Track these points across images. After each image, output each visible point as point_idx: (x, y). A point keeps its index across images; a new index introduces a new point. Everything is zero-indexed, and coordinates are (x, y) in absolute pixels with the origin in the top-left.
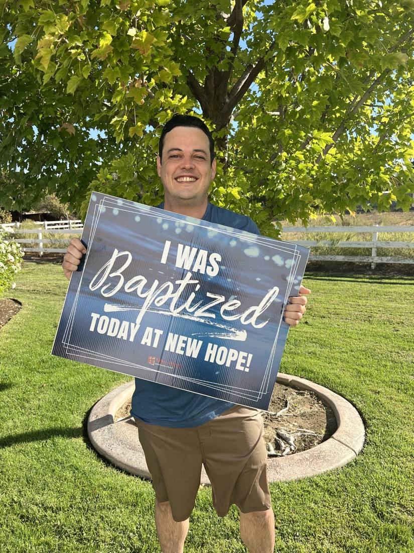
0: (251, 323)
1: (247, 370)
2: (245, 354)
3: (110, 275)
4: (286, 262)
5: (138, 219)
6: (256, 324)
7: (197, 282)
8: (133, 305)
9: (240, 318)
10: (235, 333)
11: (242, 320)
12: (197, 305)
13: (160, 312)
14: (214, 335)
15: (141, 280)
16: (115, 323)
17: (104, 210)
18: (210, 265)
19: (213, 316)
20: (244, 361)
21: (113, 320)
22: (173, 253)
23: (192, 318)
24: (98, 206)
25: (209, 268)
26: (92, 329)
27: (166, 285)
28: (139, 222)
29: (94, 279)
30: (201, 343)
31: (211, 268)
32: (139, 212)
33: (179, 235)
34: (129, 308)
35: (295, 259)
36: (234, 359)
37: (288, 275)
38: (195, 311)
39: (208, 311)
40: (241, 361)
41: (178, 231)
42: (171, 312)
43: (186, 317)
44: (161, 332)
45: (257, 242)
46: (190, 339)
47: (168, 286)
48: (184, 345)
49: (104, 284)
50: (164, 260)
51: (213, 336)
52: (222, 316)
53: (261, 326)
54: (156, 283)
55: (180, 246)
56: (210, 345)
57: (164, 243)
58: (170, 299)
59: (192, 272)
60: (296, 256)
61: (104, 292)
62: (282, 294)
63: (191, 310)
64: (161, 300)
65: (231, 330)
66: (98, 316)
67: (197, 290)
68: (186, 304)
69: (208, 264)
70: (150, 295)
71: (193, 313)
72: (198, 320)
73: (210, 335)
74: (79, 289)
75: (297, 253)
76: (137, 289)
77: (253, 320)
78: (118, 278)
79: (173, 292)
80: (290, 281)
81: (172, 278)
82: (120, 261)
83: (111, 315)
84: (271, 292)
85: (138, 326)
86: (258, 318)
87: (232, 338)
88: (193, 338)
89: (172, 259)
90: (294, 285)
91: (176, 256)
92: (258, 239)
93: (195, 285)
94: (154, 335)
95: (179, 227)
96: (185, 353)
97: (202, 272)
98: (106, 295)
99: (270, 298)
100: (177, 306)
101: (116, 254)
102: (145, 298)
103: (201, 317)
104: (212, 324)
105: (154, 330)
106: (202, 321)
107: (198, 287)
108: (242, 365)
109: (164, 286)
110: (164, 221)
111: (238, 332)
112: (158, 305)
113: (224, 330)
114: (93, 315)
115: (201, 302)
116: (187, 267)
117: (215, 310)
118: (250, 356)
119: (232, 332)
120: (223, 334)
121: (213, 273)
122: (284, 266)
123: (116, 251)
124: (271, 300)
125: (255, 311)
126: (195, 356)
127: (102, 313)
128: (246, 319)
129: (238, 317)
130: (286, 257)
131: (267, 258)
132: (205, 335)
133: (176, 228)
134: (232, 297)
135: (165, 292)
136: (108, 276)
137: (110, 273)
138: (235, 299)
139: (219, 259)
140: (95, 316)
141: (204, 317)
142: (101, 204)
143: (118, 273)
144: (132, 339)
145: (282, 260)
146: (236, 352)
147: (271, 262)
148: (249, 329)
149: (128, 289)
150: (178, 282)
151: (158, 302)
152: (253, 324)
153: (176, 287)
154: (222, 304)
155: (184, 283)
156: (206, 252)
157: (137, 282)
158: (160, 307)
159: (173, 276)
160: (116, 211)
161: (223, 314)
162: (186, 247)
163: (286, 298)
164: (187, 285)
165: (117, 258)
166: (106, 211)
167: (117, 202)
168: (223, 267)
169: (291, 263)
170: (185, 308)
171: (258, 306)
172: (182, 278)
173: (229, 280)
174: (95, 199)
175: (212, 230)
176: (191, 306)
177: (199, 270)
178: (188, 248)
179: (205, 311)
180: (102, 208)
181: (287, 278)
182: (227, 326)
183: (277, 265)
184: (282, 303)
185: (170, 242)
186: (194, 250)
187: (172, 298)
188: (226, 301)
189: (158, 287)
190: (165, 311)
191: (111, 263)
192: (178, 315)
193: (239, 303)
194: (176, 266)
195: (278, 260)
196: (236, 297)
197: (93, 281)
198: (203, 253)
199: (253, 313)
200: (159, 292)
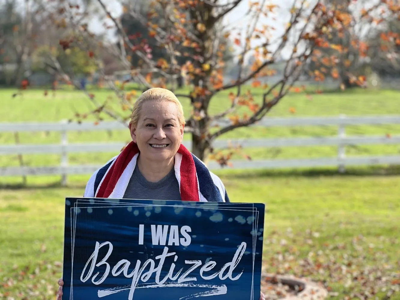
0: (228, 277)
3: (96, 265)
4: (247, 220)
5: (110, 212)
6: (233, 277)
7: (175, 253)
8: (122, 286)
9: (218, 275)
10: (216, 289)
11: (221, 277)
12: (179, 273)
13: (148, 287)
14: (199, 294)
15: (125, 263)
17: (79, 211)
18: (183, 237)
19: (195, 279)
22: (148, 234)
23: (177, 285)
24: (73, 209)
25: (182, 240)
27: (148, 262)
28: (112, 214)
29: (83, 272)
31: (184, 239)
32: (111, 205)
33: (150, 217)
34: (120, 289)
35: (255, 216)
37: (251, 230)
38: (178, 278)
39: (190, 276)
41: (148, 214)
42: (157, 284)
43: (172, 285)
45: (219, 208)
47: (150, 263)
49: (94, 274)
50: (141, 242)
51: (198, 296)
53: (237, 278)
54: (139, 262)
55: (153, 227)
57: (139, 227)
58: (154, 274)
59: (169, 247)
60: (255, 212)
61: (95, 281)
62: (249, 247)
63: (175, 278)
64: (146, 276)
65: (212, 287)
67: (175, 260)
68: (169, 274)
69: (181, 236)
70: (136, 275)
71: (177, 280)
72: (182, 285)
73: (196, 296)
74: (72, 284)
75: (255, 209)
76: (123, 271)
77: (229, 275)
78: (104, 266)
79: (156, 267)
80: (254, 234)
81: (152, 255)
82: (103, 251)
84: (240, 247)
86: (234, 272)
87: (215, 294)
89: (148, 238)
90: (258, 237)
91: (151, 236)
92: (219, 206)
93: (175, 255)
95: (148, 210)
97: (177, 244)
98: (97, 283)
99: (240, 253)
100: (161, 279)
101: (98, 246)
102: (132, 278)
103: (184, 283)
104: (195, 286)
106: (186, 285)
107: (176, 258)
109: (146, 264)
110: (134, 209)
111: (219, 288)
112: (145, 281)
113: (207, 289)
115: (181, 270)
116: (163, 243)
117: (195, 273)
119: (214, 289)
120: (206, 292)
121: (187, 242)
122: (246, 223)
123: (97, 243)
124: (242, 254)
125: (230, 266)
128: (224, 275)
129: (217, 275)
130: (246, 215)
131: (230, 220)
132: (191, 296)
133: (145, 212)
134: (208, 259)
135: (148, 268)
136: (95, 266)
137: (97, 263)
138: (210, 260)
139: (189, 229)
141: (187, 282)
142: (75, 207)
143: (103, 262)
145: (243, 218)
147: (235, 222)
148: (228, 282)
149: (116, 273)
150: (157, 258)
151: (144, 278)
152: (231, 278)
153: (157, 262)
154: (200, 267)
155: (162, 258)
156: (177, 227)
157: (122, 266)
158: (146, 282)
159: (152, 254)
160: (90, 210)
161: (203, 276)
162: (158, 226)
163: (254, 250)
164: (167, 258)
165: (99, 250)
166: (81, 211)
167: (89, 202)
168: (194, 236)
169: (251, 219)
170: (169, 278)
171: (231, 261)
172: (161, 253)
173: (202, 246)
174: (69, 203)
175: (178, 208)
176: (174, 275)
177: (174, 243)
178: (160, 227)
179: (187, 277)
180: (77, 210)
181: (251, 233)
182: (208, 284)
183: (240, 224)
184: (251, 254)
185: (143, 225)
186: (166, 227)
187: (156, 272)
188: (203, 264)
189: (141, 266)
190: (151, 285)
191: (95, 255)
192: (164, 285)
193: (214, 263)
194: (153, 244)
195: (240, 219)
196: (211, 258)
197: (82, 274)
198: (174, 228)
199: (228, 268)
200: (143, 270)
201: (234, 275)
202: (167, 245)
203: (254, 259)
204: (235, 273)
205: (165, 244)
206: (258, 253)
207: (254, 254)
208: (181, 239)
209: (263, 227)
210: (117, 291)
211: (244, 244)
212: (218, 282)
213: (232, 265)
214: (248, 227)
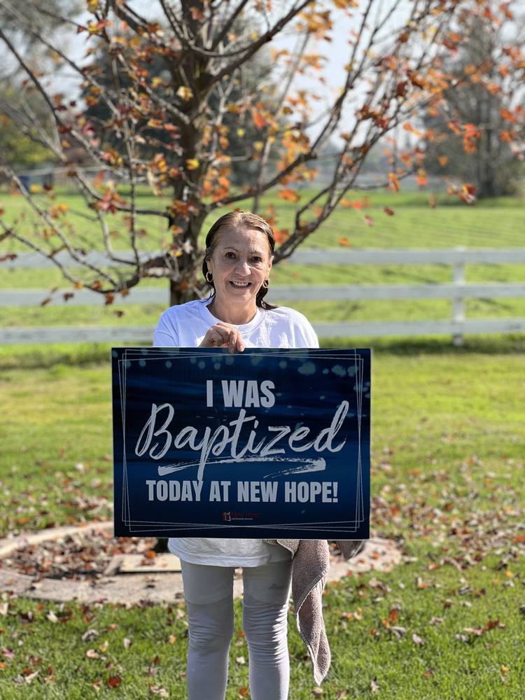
0: (327, 448)
1: (336, 500)
2: (329, 484)
3: (154, 434)
4: (348, 371)
5: (169, 365)
6: (333, 448)
7: (255, 417)
8: (188, 461)
9: (313, 445)
10: (311, 463)
11: (316, 448)
12: (261, 444)
13: (221, 462)
14: (289, 471)
15: (190, 432)
16: (175, 485)
17: (129, 364)
18: (264, 396)
19: (283, 451)
20: (330, 492)
21: (172, 483)
22: (218, 392)
23: (259, 460)
24: (121, 362)
25: (263, 399)
26: (151, 498)
27: (220, 430)
28: (172, 367)
29: (138, 444)
30: (276, 484)
31: (266, 398)
32: (169, 356)
33: (220, 370)
34: (186, 465)
35: (358, 365)
36: (318, 492)
37: (354, 385)
38: (260, 451)
39: (274, 447)
40: (326, 492)
41: (217, 366)
42: (233, 458)
43: (252, 460)
44: (229, 483)
45: (310, 356)
46: (263, 483)
47: (223, 431)
48: (258, 491)
49: (151, 446)
50: (210, 403)
51: (288, 474)
52: (292, 448)
53: (339, 448)
54: (208, 430)
55: (224, 383)
56: (287, 484)
57: (206, 384)
58: (229, 445)
59: (247, 409)
60: (358, 361)
61: (154, 454)
62: (353, 407)
63: (256, 451)
64: (219, 448)
65: (306, 461)
66: (154, 482)
67: (256, 426)
68: (248, 445)
69: (261, 394)
70: (205, 446)
71: (259, 453)
72: (266, 459)
73: (285, 473)
74: (125, 458)
75: (358, 357)
76: (189, 442)
77: (328, 444)
78: (165, 435)
79: (231, 435)
80: (358, 391)
81: (224, 420)
82: (162, 417)
83: (168, 478)
84: (341, 408)
85: (201, 483)
86: (333, 440)
87: (310, 470)
88: (266, 481)
89: (218, 398)
90: (364, 394)
91: (222, 396)
92: (311, 353)
93: (254, 420)
94: (221, 488)
95: (217, 362)
96: (261, 499)
97: (257, 405)
98: (156, 458)
99: (341, 415)
100: (238, 451)
101: (155, 410)
102: (201, 450)
103: (268, 456)
104: (283, 460)
105: (220, 484)
106: (271, 459)
107: (257, 423)
108: (329, 496)
109: (218, 432)
110: (199, 360)
111: (315, 462)
112: (217, 454)
113: (298, 464)
114: (148, 482)
115: (264, 439)
117: (283, 443)
118: (335, 484)
119: (308, 463)
120: (298, 468)
121: (269, 402)
122: (347, 377)
123: (154, 406)
124: (343, 417)
125: (328, 433)
126: (273, 500)
127: (158, 478)
128: (320, 445)
129: (311, 446)
130: (347, 364)
131: (326, 371)
132: (279, 474)
133: (212, 364)
134: (298, 425)
135: (220, 438)
136: (153, 436)
137: (155, 432)
138: (302, 426)
139: (272, 385)
140: (150, 483)
141: (272, 455)
142: (124, 359)
143: (163, 430)
144: (198, 499)
145: (343, 369)
146: (318, 484)
147: (332, 375)
148: (326, 455)
149: (179, 444)
150: (232, 424)
151: (216, 451)
152: (330, 449)
153: (232, 430)
154: (288, 435)
155: (238, 423)
156: (255, 382)
157: (187, 435)
158: (220, 455)
159: (225, 418)
160: (142, 362)
161: (293, 446)
162: (231, 382)
163: (360, 410)
164: (244, 423)
165: (157, 414)
166: (132, 365)
167: (140, 352)
168: (279, 394)
169: (354, 370)
170: (248, 450)
171: (330, 427)
172: (236, 417)
173: (290, 407)
174: (116, 355)
175: (255, 357)
176: (254, 447)
177: (252, 404)
178: (233, 383)
179: (272, 448)
180: (126, 363)
181: (354, 388)
182: (301, 458)
183: (338, 376)
184: (356, 417)
185: (211, 381)
186: (241, 383)
187: (231, 442)
188: (293, 431)
189: (212, 435)
190: (226, 459)
191: (152, 420)
192: (242, 460)
193: (307, 430)
194: (226, 406)
195: (338, 370)
196: (302, 423)
197: (137, 446)
198: (252, 384)
199: (326, 436)
200: (214, 440)
201: (334, 446)
202: (243, 407)
203: (360, 423)
204: (335, 442)
205: (241, 406)
206: (364, 416)
207: (360, 416)
208: (261, 398)
209: (369, 380)
210: (182, 468)
211: (345, 404)
212: (312, 454)
213: (331, 432)
214: (350, 381)
